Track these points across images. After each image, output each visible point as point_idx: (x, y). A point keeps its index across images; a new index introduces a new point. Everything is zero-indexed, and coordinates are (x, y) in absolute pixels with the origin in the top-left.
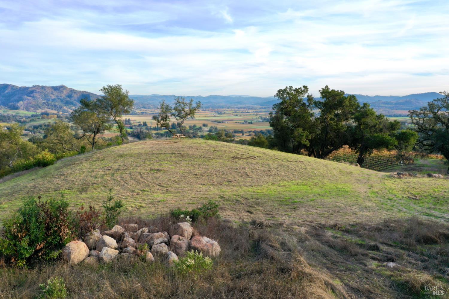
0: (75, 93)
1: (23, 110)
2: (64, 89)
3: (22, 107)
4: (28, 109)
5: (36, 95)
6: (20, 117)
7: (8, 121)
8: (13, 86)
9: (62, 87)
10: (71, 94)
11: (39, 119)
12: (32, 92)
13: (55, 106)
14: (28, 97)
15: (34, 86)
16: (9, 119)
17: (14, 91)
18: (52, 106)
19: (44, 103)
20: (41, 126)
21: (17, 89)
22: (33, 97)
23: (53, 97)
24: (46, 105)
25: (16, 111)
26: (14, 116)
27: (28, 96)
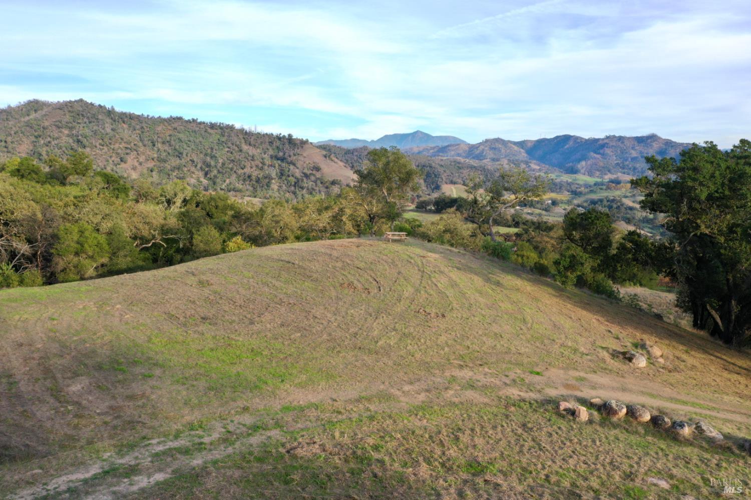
0: (672, 146)
1: (584, 174)
2: (654, 141)
3: (582, 171)
4: (591, 174)
5: (608, 151)
6: (577, 186)
7: (558, 190)
8: (576, 138)
9: (653, 137)
10: (666, 149)
11: (601, 189)
12: (603, 146)
13: (635, 169)
14: (595, 155)
15: (608, 137)
16: (560, 188)
17: (577, 145)
18: (630, 169)
19: (618, 164)
20: (601, 201)
21: (581, 142)
22: (603, 154)
23: (634, 154)
24: (621, 167)
25: (574, 176)
26: (569, 184)
27: (595, 153)
